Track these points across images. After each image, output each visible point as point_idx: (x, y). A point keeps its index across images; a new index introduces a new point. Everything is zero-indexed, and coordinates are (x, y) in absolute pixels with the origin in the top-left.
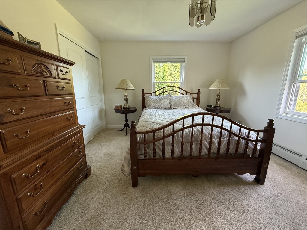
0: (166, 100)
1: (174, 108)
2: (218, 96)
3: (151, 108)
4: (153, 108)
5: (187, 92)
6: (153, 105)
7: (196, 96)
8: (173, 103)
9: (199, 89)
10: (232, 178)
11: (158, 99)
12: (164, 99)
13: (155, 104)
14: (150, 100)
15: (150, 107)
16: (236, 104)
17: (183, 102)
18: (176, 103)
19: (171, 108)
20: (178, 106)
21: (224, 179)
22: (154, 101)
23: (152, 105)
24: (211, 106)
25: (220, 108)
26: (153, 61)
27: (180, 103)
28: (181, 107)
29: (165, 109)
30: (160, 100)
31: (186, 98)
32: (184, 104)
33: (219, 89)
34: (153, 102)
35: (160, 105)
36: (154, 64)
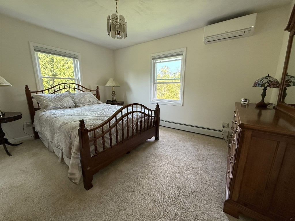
0: (68, 98)
1: (80, 106)
2: (113, 92)
3: (51, 109)
4: (54, 109)
5: (87, 89)
6: (52, 105)
7: (95, 93)
8: (76, 101)
9: (98, 87)
10: (146, 143)
11: (57, 98)
12: (65, 97)
13: (55, 103)
14: (45, 99)
15: (49, 108)
16: (126, 97)
17: (87, 99)
18: (80, 100)
19: (76, 106)
20: (84, 103)
21: (144, 146)
22: (53, 100)
23: (50, 105)
24: (110, 101)
25: (116, 102)
26: (35, 50)
27: (85, 100)
28: (87, 104)
29: (70, 108)
30: (61, 98)
31: (89, 95)
32: (90, 101)
33: (113, 87)
34: (51, 101)
35: (63, 104)
36: (37, 54)
